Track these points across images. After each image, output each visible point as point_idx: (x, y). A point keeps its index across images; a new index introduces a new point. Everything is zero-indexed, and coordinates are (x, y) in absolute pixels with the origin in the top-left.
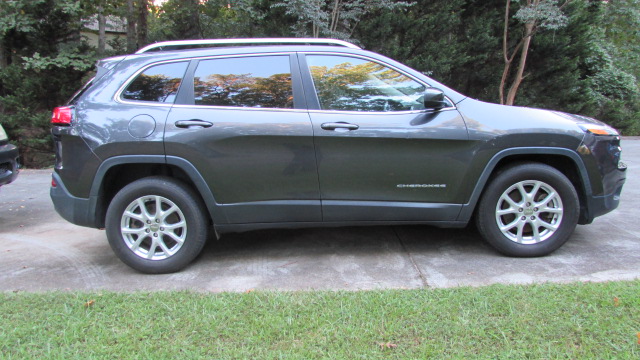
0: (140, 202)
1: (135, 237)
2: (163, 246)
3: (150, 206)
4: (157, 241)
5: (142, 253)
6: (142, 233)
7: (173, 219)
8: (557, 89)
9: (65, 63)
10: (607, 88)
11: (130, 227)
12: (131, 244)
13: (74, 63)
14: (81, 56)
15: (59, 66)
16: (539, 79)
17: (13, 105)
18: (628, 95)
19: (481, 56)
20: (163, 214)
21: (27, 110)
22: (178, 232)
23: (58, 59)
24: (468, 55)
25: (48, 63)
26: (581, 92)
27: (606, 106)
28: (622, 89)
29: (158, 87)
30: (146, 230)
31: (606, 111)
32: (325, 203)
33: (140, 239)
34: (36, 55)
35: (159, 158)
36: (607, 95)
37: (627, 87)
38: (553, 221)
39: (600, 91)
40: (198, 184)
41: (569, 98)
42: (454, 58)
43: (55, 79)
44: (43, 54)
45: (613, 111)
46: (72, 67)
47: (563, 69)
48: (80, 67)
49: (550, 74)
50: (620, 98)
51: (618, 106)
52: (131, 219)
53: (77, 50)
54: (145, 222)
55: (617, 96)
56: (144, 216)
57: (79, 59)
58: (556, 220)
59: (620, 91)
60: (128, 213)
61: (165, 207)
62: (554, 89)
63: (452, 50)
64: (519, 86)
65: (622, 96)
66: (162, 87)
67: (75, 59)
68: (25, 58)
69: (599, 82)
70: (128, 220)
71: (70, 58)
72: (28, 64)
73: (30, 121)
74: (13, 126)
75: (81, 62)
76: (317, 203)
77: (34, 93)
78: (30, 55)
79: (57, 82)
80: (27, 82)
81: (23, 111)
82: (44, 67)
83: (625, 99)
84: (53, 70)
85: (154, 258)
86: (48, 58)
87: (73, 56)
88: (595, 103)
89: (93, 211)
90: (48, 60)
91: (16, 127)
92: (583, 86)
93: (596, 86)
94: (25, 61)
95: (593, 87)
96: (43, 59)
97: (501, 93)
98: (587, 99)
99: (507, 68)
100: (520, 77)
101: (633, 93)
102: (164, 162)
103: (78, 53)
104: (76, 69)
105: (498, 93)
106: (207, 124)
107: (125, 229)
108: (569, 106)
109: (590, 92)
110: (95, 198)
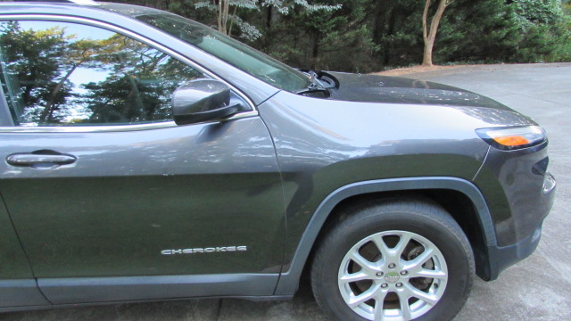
10: (532, 12)
18: (553, 19)
26: (506, 17)
27: (531, 31)
28: (547, 13)
31: (530, 36)
36: (532, 19)
37: (552, 10)
38: (431, 290)
39: (525, 16)
41: (494, 25)
45: (536, 37)
50: (544, 22)
51: (542, 31)
55: (541, 21)
58: (436, 286)
59: (545, 15)
62: (478, 16)
64: (444, 14)
65: (547, 20)
69: (525, 6)
83: (550, 23)
88: (520, 29)
93: (521, 11)
95: (518, 11)
97: (424, 22)
98: (512, 25)
101: (557, 17)
105: (421, 23)
109: (515, 16)
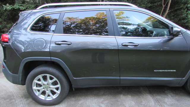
0: (40, 77)
1: (39, 91)
2: (51, 94)
3: (45, 78)
4: (48, 92)
5: (42, 97)
6: (41, 89)
7: (55, 83)
8: (179, 15)
9: (17, 7)
11: (37, 87)
12: (37, 94)
13: (20, 7)
14: (23, 5)
15: (15, 8)
16: (172, 12)
17: (1, 21)
19: (155, 4)
20: (51, 81)
21: (6, 23)
22: (57, 89)
23: (15, 6)
24: (150, 4)
25: (11, 7)
29: (49, 22)
30: (43, 88)
32: (122, 78)
33: (41, 92)
34: (8, 5)
35: (48, 58)
40: (65, 70)
42: (146, 5)
43: (14, 13)
44: (10, 4)
46: (20, 8)
47: (181, 8)
48: (22, 9)
49: (176, 10)
52: (37, 84)
53: (21, 3)
54: (43, 85)
56: (42, 82)
57: (22, 6)
60: (35, 81)
61: (51, 78)
63: (145, 2)
66: (50, 22)
67: (20, 6)
68: (4, 6)
70: (35, 84)
71: (19, 6)
72: (5, 8)
73: (7, 26)
74: (1, 28)
75: (23, 7)
76: (118, 78)
77: (7, 18)
78: (5, 5)
79: (15, 14)
80: (5, 14)
81: (4, 24)
82: (10, 9)
84: (14, 10)
85: (47, 99)
86: (12, 5)
87: (20, 5)
89: (20, 79)
90: (11, 6)
91: (3, 29)
92: (187, 14)
94: (4, 7)
96: (10, 6)
99: (163, 8)
100: (167, 12)
102: (50, 60)
103: (22, 4)
104: (21, 9)
106: (69, 43)
107: (35, 88)
108: (182, 21)
110: (21, 75)
